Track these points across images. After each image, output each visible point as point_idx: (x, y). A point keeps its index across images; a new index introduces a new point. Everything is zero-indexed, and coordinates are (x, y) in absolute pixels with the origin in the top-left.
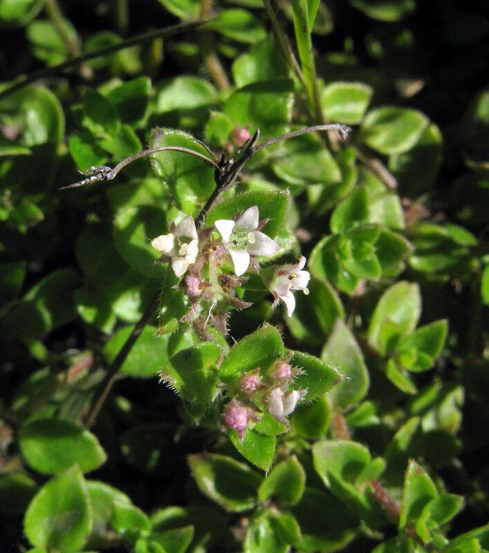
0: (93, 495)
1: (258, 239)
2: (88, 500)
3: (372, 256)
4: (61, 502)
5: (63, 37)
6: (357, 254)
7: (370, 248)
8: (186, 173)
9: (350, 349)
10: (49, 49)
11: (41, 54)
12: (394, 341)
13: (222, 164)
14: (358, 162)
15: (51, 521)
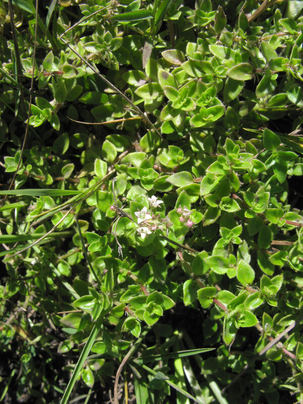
0: (217, 253)
1: (143, 213)
2: (216, 255)
3: (148, 170)
4: (214, 263)
5: (74, 253)
6: (146, 175)
7: (145, 171)
8: (125, 224)
9: (175, 176)
10: (77, 258)
11: (79, 261)
12: (174, 161)
13: (120, 215)
14: (119, 164)
15: (221, 267)
